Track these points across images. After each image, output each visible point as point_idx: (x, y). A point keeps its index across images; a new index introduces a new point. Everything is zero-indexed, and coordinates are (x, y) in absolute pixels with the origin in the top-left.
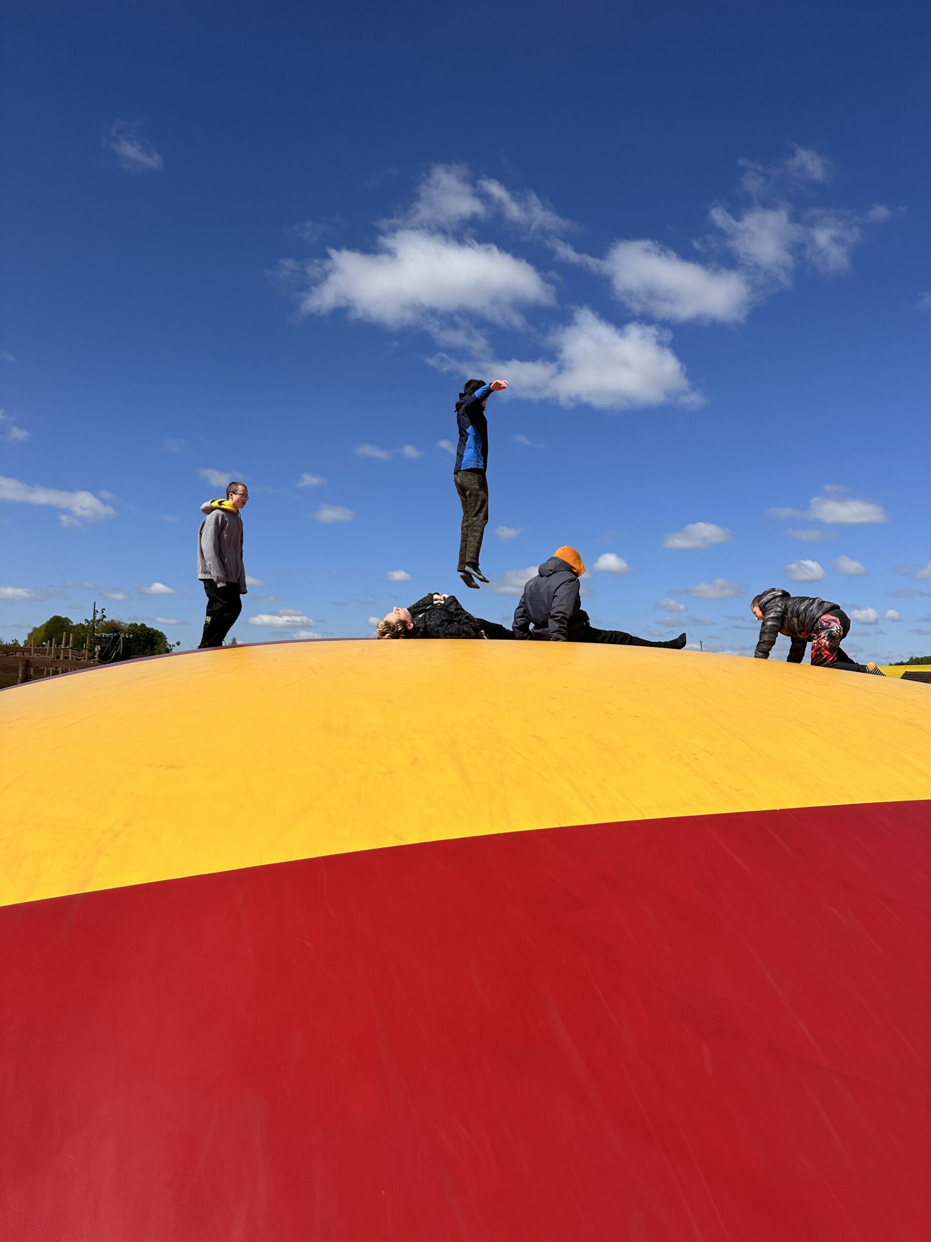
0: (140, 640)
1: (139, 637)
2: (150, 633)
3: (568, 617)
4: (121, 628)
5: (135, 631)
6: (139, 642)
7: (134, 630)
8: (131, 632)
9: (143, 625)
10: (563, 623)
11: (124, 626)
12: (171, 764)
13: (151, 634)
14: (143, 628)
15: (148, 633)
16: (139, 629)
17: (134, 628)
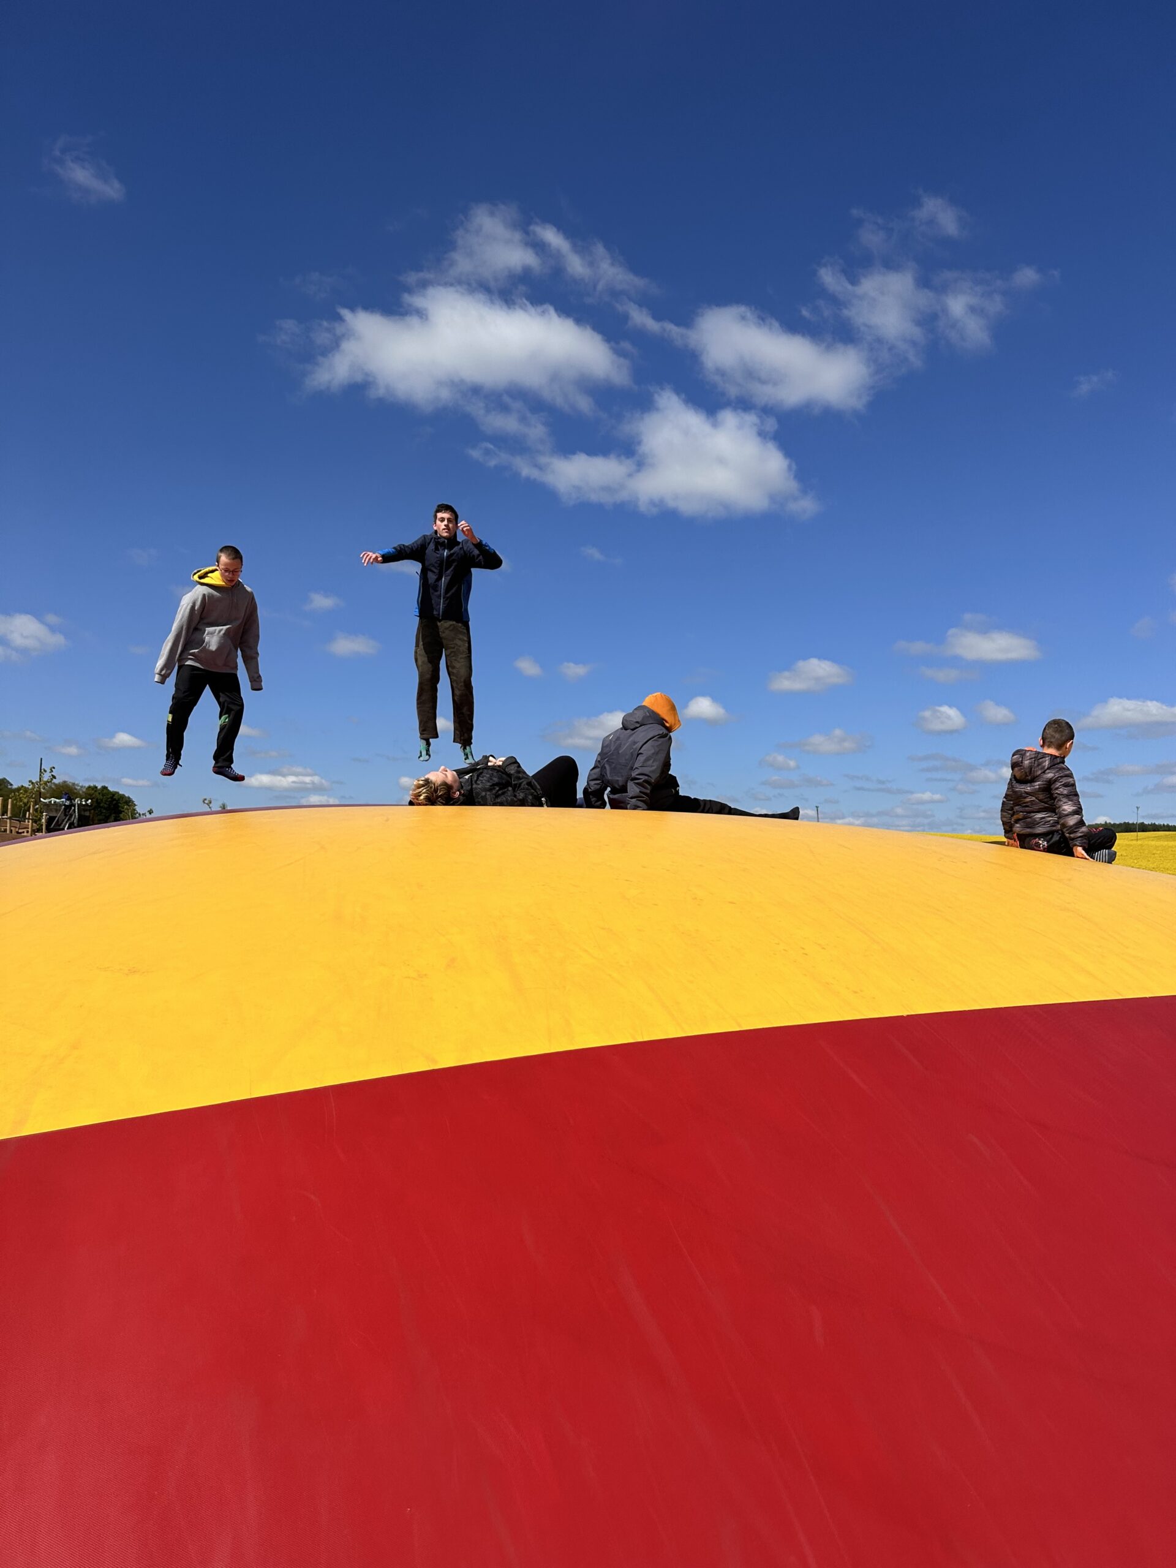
0: (102, 807)
1: (100, 803)
2: (114, 797)
3: (653, 781)
4: (75, 791)
5: (94, 796)
6: (99, 809)
7: (93, 794)
8: (89, 797)
9: (105, 788)
10: (646, 788)
11: (80, 789)
12: (134, 968)
13: (115, 800)
14: (105, 791)
15: (112, 798)
16: (99, 794)
17: (93, 792)
